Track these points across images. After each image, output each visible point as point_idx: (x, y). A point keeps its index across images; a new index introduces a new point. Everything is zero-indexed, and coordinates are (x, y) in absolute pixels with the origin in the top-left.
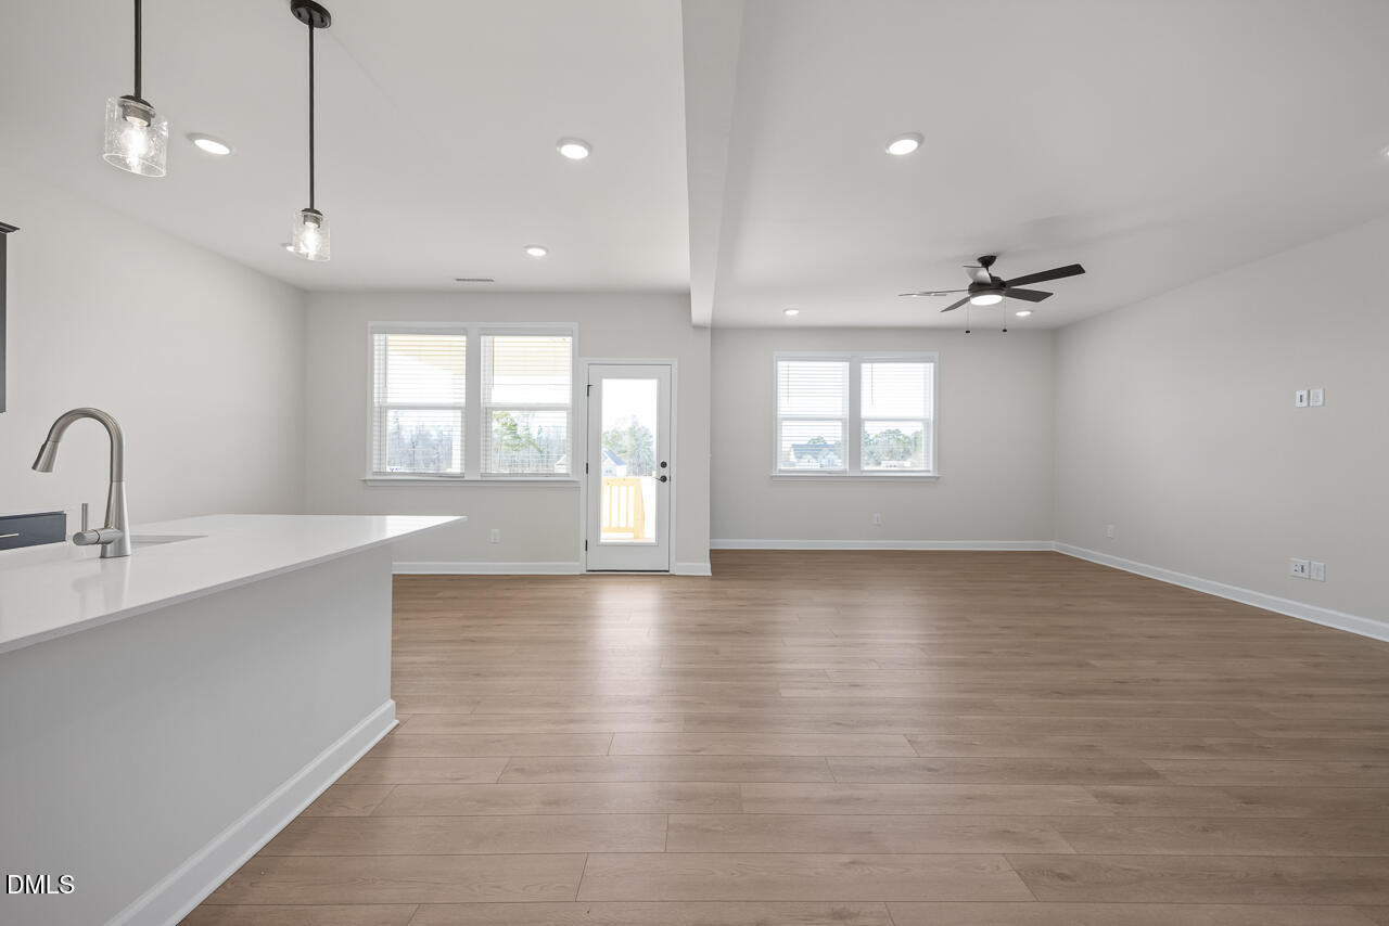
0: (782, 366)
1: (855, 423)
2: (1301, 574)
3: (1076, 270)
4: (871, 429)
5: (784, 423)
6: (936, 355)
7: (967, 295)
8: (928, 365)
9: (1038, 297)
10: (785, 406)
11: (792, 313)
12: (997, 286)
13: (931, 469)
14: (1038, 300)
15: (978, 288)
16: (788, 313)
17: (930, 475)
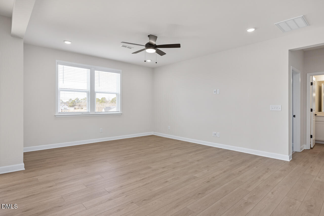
0: (60, 67)
1: (92, 93)
2: (215, 136)
3: (178, 46)
4: (98, 96)
5: (61, 92)
6: (121, 71)
7: (144, 47)
8: (118, 74)
9: (162, 54)
10: (61, 84)
11: (67, 43)
12: (155, 47)
13: (119, 111)
14: (161, 55)
15: (149, 45)
16: (66, 42)
17: (119, 113)
